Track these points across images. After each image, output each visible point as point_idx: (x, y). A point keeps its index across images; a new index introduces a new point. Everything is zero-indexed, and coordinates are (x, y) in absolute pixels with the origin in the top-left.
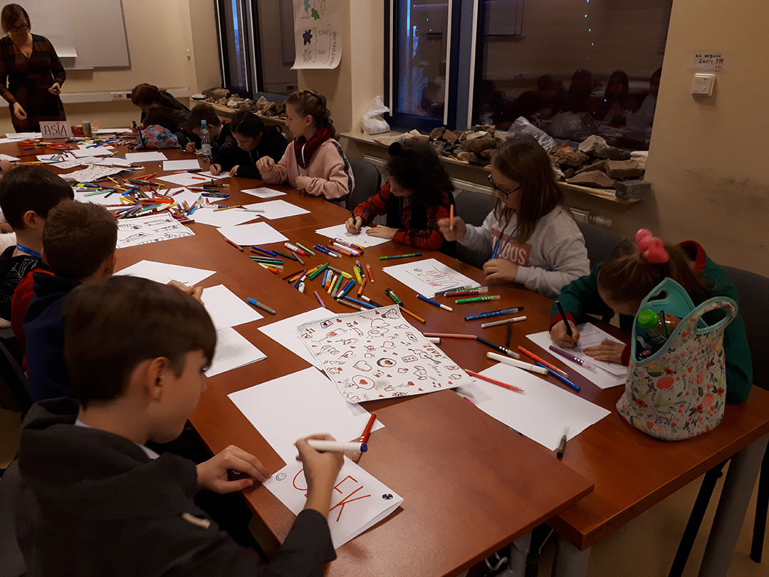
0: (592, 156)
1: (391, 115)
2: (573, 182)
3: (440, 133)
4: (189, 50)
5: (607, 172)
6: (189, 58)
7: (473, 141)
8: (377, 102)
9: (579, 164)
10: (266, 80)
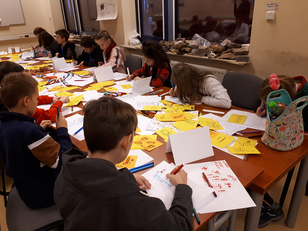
0: (226, 47)
1: (140, 37)
2: (221, 58)
3: (163, 42)
4: (50, 15)
5: (234, 53)
6: (50, 19)
7: (178, 45)
8: (135, 32)
9: (222, 51)
10: (85, 26)
